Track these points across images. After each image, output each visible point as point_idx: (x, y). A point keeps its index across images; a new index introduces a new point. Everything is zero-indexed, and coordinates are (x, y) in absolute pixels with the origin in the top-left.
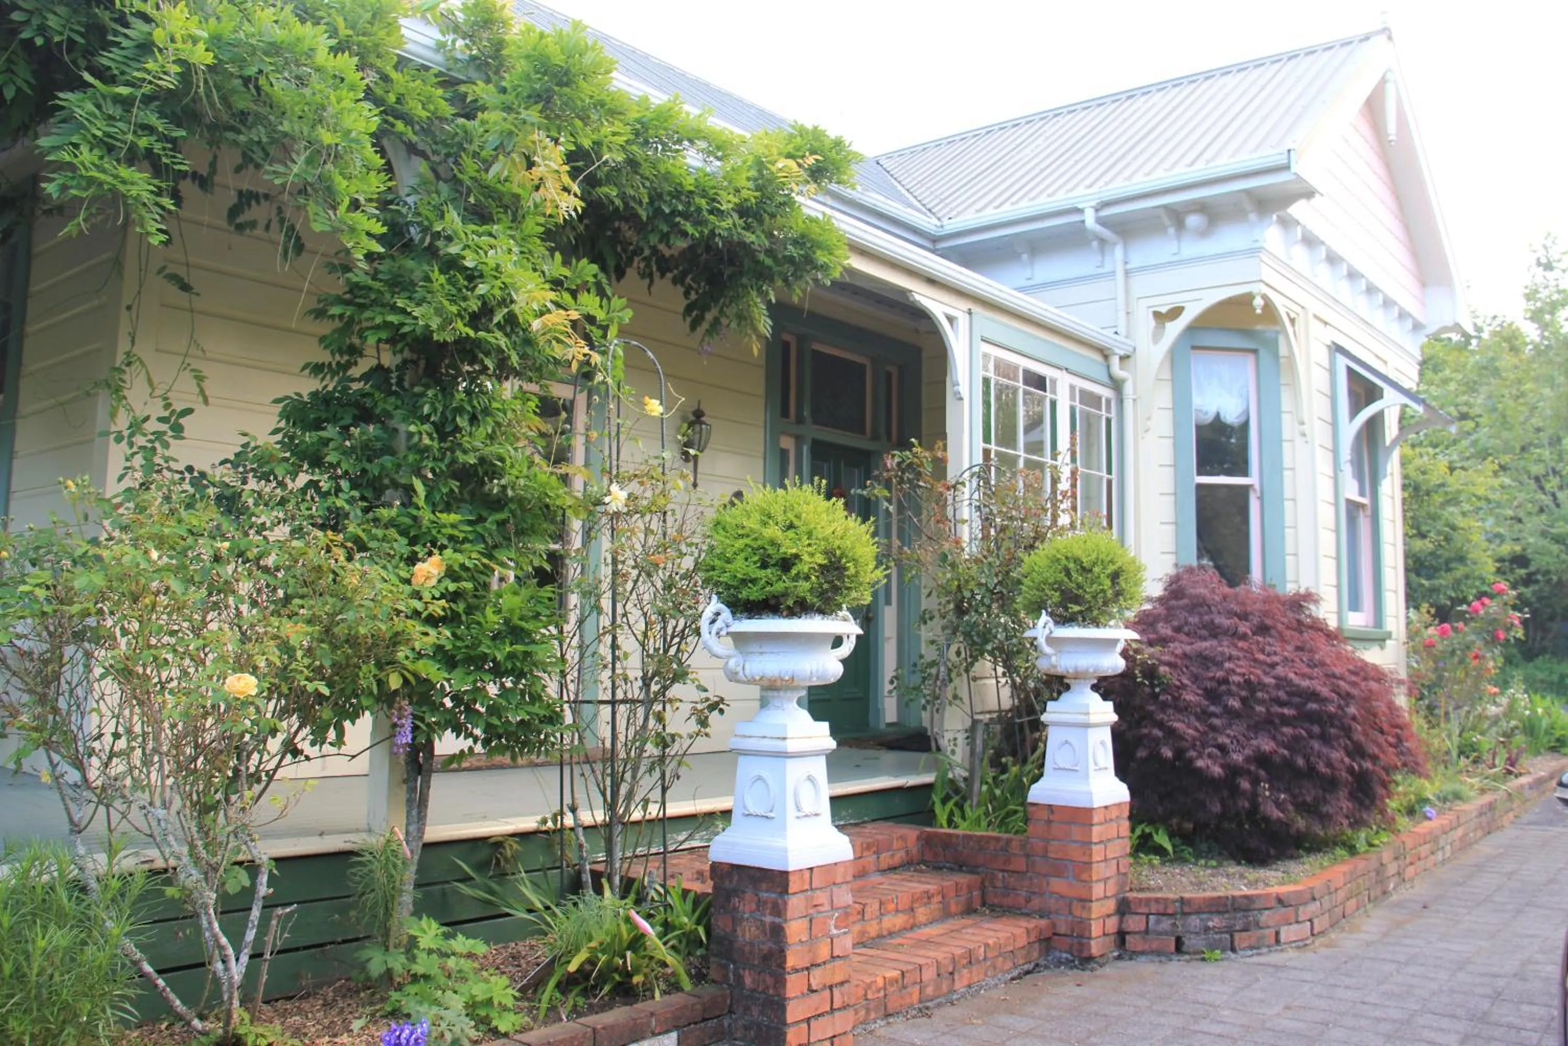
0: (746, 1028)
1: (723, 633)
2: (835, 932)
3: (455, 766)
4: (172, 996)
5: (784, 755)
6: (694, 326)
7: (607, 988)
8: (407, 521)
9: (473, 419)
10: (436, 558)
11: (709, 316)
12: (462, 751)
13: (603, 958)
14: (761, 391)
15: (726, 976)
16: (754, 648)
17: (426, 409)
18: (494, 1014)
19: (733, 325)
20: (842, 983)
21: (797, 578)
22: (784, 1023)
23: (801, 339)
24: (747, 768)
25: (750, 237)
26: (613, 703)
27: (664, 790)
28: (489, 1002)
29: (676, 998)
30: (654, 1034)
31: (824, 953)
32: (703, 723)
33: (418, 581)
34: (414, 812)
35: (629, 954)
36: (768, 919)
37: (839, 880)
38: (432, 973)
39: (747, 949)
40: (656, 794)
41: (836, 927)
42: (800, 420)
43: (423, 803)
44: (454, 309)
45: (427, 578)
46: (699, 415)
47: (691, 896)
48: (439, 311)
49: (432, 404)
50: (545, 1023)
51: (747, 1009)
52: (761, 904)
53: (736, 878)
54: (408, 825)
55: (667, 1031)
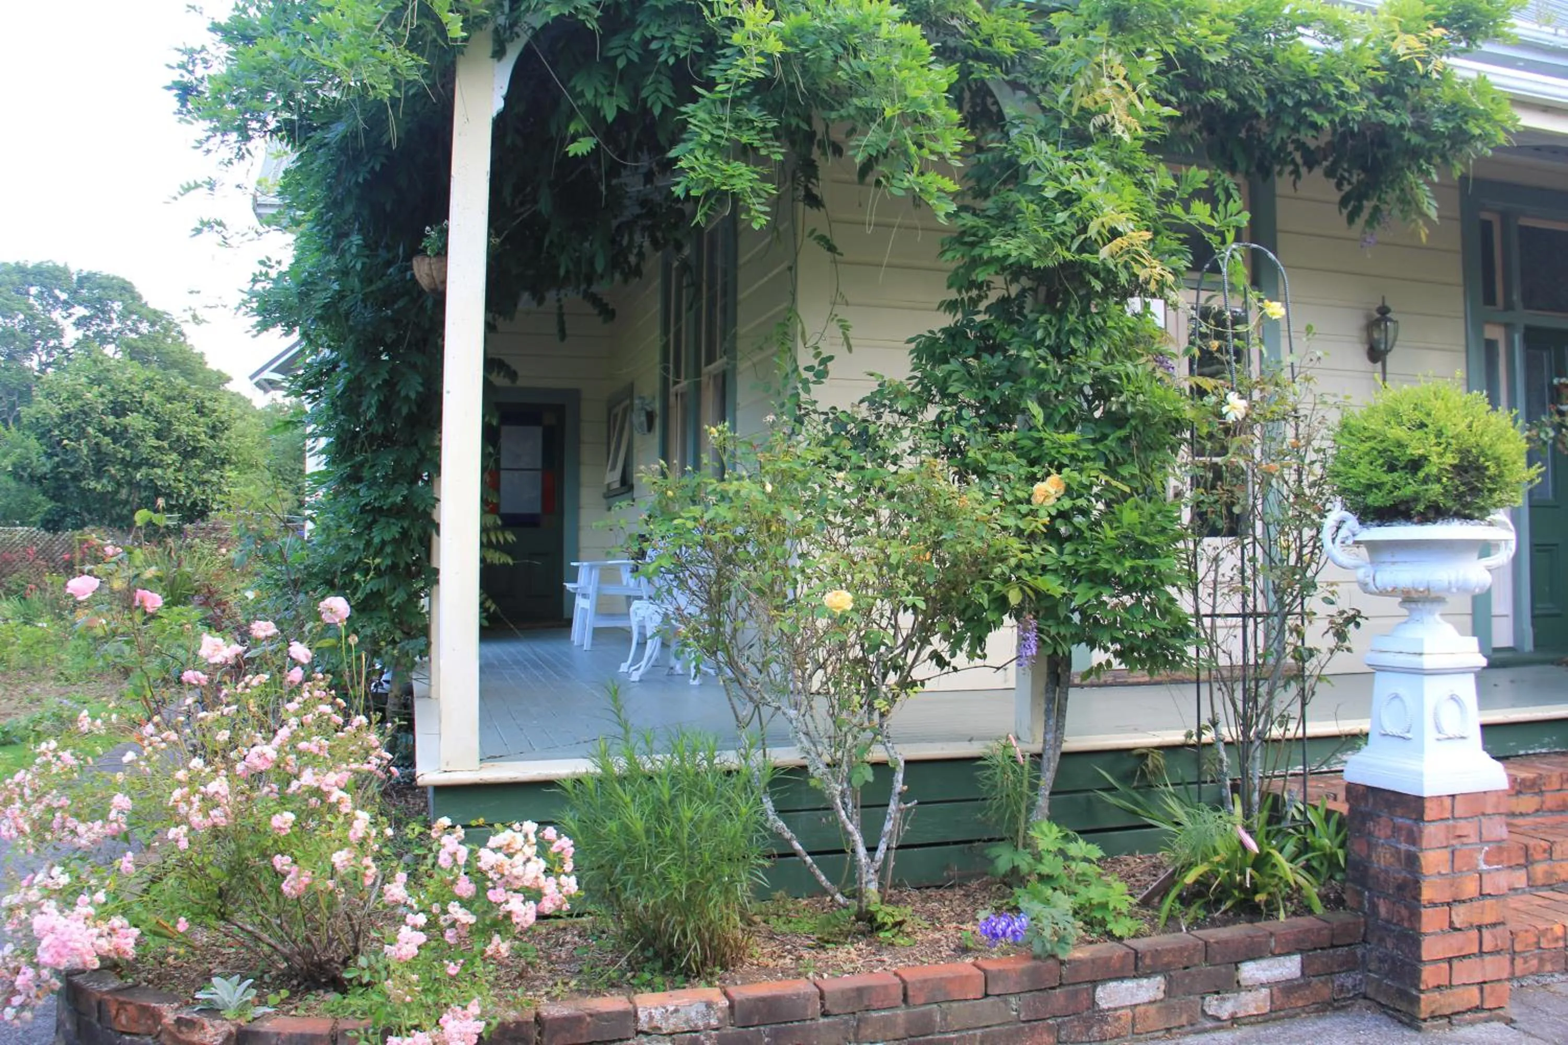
0: (1381, 961)
1: (1350, 542)
2: (1485, 867)
3: (1093, 678)
4: (818, 872)
5: (1420, 672)
6: (1351, 219)
7: (1229, 903)
8: (1028, 443)
9: (1090, 340)
10: (1054, 477)
11: (1368, 205)
12: (1100, 665)
13: (1224, 871)
14: (1459, 279)
15: (1361, 903)
16: (1386, 557)
17: (1039, 335)
18: (1109, 918)
19: (1396, 212)
20: (1494, 925)
21: (1425, 481)
22: (1420, 961)
23: (1505, 216)
24: (1384, 685)
25: (1390, 118)
26: (1244, 616)
27: (1304, 705)
28: (1104, 906)
29: (1304, 922)
30: (1274, 955)
31: (1470, 888)
32: (1341, 636)
33: (1037, 499)
34: (1052, 722)
35: (1249, 871)
36: (1403, 847)
37: (1489, 810)
38: (1056, 874)
39: (1382, 876)
40: (1295, 710)
41: (1487, 862)
42: (1509, 306)
43: (1061, 712)
44: (1047, 234)
45: (1046, 497)
46: (1384, 311)
47: (1335, 818)
48: (1036, 240)
49: (1046, 329)
50: (1164, 932)
51: (1381, 940)
52: (1396, 829)
53: (1371, 801)
54: (1046, 733)
55: (1289, 953)
